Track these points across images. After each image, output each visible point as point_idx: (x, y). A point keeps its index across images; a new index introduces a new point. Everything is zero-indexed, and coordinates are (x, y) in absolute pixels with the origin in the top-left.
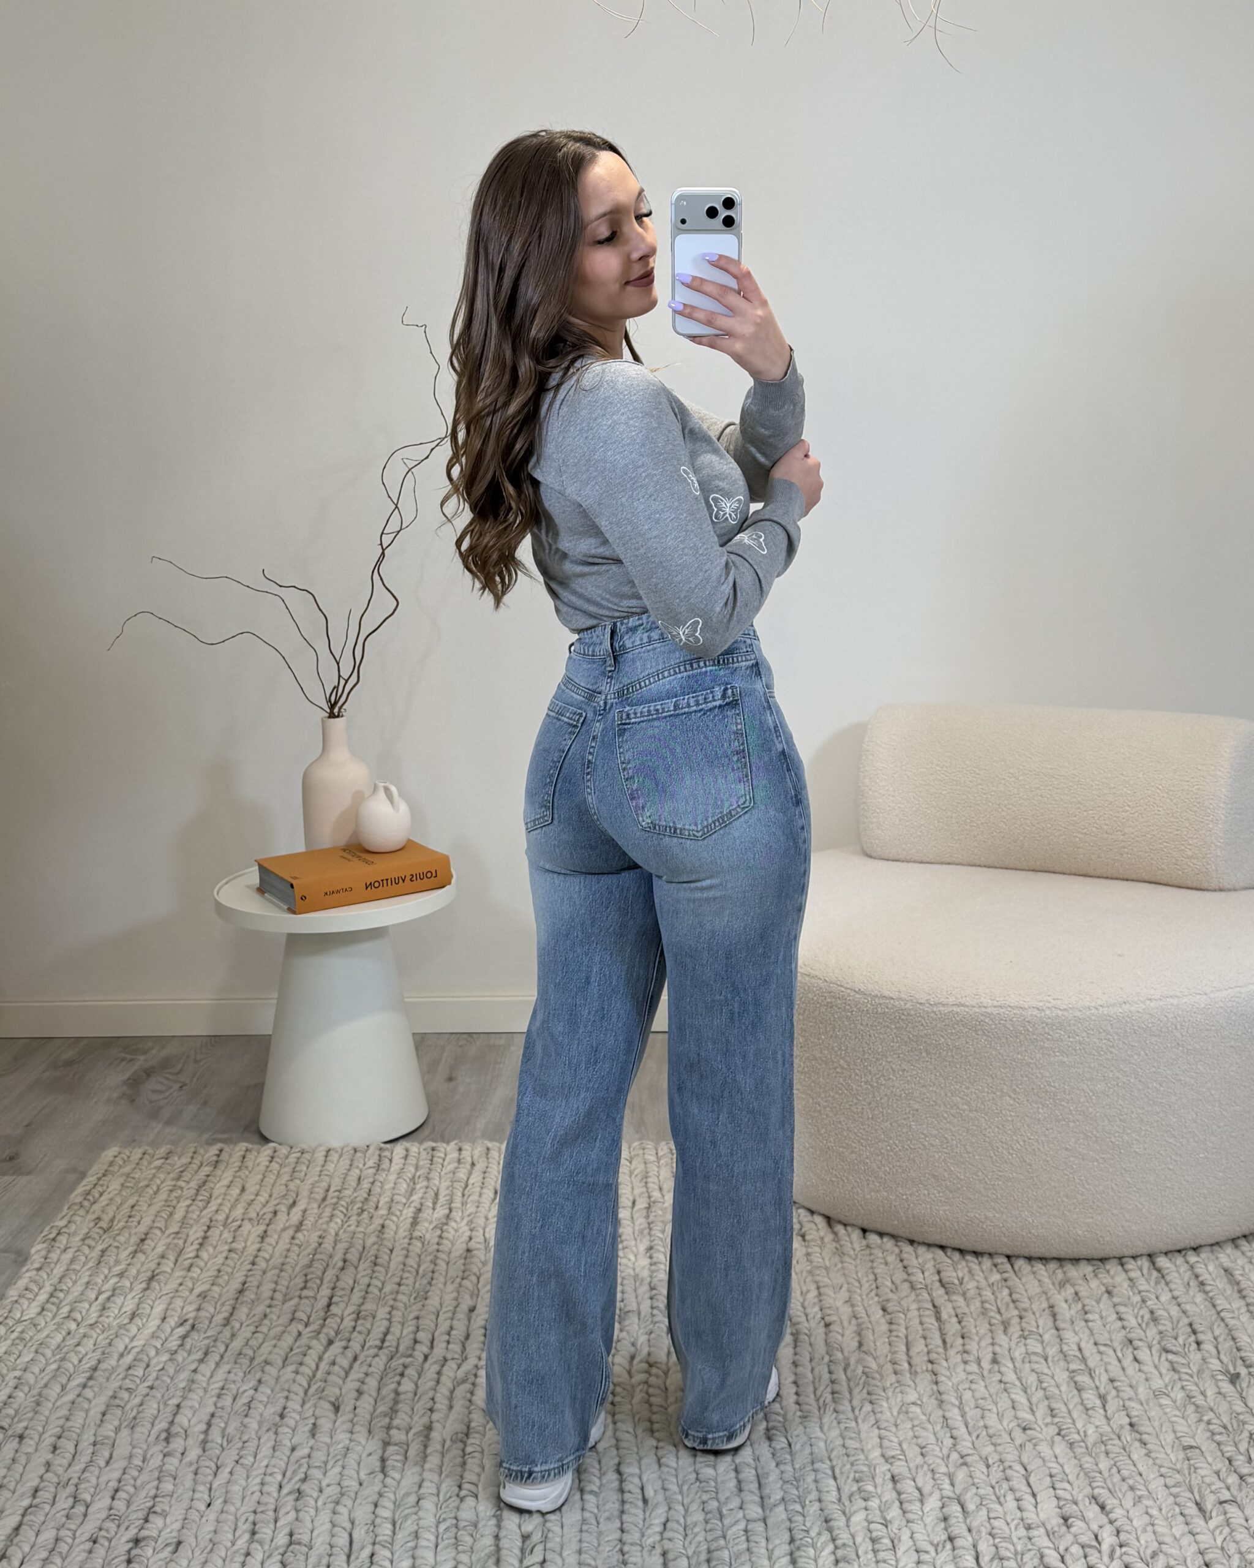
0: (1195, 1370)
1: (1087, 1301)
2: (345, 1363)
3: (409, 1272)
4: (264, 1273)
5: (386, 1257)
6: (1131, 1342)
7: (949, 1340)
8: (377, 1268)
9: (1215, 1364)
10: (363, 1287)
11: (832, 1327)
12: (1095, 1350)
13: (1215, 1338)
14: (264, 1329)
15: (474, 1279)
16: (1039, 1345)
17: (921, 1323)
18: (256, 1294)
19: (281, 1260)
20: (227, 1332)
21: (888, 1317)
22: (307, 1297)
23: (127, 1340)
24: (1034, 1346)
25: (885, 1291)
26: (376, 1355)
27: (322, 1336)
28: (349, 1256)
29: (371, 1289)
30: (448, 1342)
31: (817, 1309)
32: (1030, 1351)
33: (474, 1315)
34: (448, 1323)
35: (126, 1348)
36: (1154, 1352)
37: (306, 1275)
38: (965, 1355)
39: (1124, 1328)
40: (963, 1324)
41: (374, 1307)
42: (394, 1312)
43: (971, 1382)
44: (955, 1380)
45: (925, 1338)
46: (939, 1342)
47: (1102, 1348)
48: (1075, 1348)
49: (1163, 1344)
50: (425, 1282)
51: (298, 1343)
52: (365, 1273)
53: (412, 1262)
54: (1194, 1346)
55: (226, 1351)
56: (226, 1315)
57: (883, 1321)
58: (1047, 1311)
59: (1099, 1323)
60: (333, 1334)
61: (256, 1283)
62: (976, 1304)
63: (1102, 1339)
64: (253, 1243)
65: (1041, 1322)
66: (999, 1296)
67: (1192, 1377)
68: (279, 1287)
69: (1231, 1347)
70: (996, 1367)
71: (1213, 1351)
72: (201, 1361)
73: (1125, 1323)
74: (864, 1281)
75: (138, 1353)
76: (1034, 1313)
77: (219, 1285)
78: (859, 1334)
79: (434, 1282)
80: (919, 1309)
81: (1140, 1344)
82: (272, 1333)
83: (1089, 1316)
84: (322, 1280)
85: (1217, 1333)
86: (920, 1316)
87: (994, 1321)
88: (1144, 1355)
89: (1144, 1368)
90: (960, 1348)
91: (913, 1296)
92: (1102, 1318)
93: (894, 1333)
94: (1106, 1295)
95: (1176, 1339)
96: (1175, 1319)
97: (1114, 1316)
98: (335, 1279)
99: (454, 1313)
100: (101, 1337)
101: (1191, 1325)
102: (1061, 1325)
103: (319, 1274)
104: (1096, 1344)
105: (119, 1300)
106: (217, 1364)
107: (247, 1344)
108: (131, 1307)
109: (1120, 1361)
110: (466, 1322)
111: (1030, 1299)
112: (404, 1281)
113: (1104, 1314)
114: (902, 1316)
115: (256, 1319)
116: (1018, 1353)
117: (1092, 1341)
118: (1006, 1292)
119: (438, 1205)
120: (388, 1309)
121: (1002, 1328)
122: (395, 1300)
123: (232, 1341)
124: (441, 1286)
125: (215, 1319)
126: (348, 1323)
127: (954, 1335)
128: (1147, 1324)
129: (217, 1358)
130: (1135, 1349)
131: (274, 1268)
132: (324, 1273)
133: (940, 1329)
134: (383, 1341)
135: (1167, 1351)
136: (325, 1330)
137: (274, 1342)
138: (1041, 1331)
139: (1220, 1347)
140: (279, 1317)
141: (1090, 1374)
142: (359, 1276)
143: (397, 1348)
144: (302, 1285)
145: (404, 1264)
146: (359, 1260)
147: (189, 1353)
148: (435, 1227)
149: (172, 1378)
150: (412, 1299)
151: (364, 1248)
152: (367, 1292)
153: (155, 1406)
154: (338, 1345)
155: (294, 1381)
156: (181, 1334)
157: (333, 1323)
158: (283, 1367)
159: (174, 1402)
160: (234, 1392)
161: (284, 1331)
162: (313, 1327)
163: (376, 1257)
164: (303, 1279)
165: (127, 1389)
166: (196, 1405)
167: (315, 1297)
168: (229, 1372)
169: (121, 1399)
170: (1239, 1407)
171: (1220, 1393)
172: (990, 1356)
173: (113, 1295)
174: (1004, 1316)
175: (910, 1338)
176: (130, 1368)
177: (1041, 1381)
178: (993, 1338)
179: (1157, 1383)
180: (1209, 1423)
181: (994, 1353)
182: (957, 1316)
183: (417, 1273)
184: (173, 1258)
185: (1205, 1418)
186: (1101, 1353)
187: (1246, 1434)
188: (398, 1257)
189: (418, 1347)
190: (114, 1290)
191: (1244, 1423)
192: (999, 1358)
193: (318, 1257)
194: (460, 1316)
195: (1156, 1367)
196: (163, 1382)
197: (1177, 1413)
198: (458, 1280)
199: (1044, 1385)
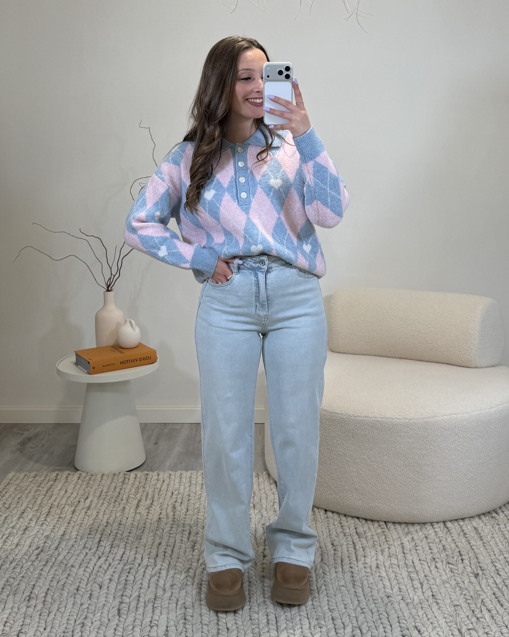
0: (460, 572)
1: (417, 541)
2: (105, 567)
3: (134, 527)
4: (73, 527)
5: (125, 521)
6: (434, 559)
7: (359, 558)
8: (121, 526)
9: (469, 569)
10: (115, 534)
12: (419, 563)
13: (469, 558)
14: (72, 552)
15: (161, 530)
16: (396, 560)
17: (348, 551)
18: (69, 536)
19: (80, 522)
20: (56, 553)
21: (334, 548)
22: (90, 538)
23: (14, 555)
24: (394, 561)
25: (334, 537)
26: (119, 564)
27: (96, 555)
28: (109, 521)
29: (117, 535)
30: (149, 558)
32: (392, 563)
33: (160, 546)
34: (149, 551)
35: (13, 559)
36: (444, 564)
38: (365, 565)
39: (432, 553)
40: (365, 551)
41: (119, 542)
42: (127, 545)
43: (367, 576)
44: (361, 576)
45: (349, 557)
46: (355, 559)
47: (422, 562)
48: (411, 562)
49: (448, 560)
50: (140, 532)
51: (86, 558)
52: (115, 528)
53: (136, 523)
54: (460, 561)
55: (55, 561)
56: (56, 545)
57: (332, 549)
58: (400, 545)
59: (422, 551)
60: (101, 554)
61: (69, 532)
62: (371, 542)
63: (423, 558)
64: (69, 515)
65: (397, 550)
66: (380, 538)
67: (459, 575)
68: (79, 534)
69: (476, 562)
70: (378, 569)
71: (468, 563)
72: (45, 565)
73: (433, 551)
74: (325, 532)
75: (18, 561)
76: (395, 546)
77: (54, 532)
78: (322, 555)
79: (144, 532)
80: (347, 544)
81: (438, 560)
82: (76, 553)
83: (418, 548)
84: (97, 531)
85: (470, 555)
86: (347, 547)
87: (378, 550)
88: (439, 565)
89: (439, 571)
90: (363, 562)
91: (345, 539)
92: (423, 548)
93: (336, 555)
94: (425, 539)
95: (453, 558)
96: (453, 549)
97: (428, 548)
98: (102, 531)
99: (152, 546)
101: (459, 552)
102: (406, 551)
103: (96, 528)
104: (420, 560)
105: (11, 538)
106: (52, 567)
107: (64, 558)
108: (16, 541)
109: (429, 568)
110: (156, 550)
111: (393, 540)
112: (132, 531)
114: (340, 547)
115: (69, 547)
116: (387, 564)
117: (418, 559)
118: (383, 537)
119: (148, 499)
120: (124, 543)
121: (381, 553)
122: (128, 539)
123: (58, 556)
124: (147, 534)
125: (51, 547)
126: (108, 549)
127: (361, 556)
128: (441, 552)
129: (51, 564)
130: (436, 562)
131: (77, 525)
132: (98, 528)
133: (355, 553)
134: (122, 557)
135: (449, 564)
136: (98, 552)
137: (76, 557)
138: (397, 554)
139: (471, 562)
140: (78, 546)
141: (417, 573)
142: (113, 529)
143: (128, 561)
144: (89, 533)
145: (132, 524)
146: (113, 522)
147: (40, 562)
148: (146, 508)
149: (32, 573)
150: (135, 539)
151: (116, 517)
152: (116, 536)
153: (24, 585)
154: (103, 559)
155: (83, 575)
156: (36, 553)
157: (101, 549)
158: (79, 568)
159: (33, 583)
160: (58, 579)
161: (80, 553)
162: (93, 550)
163: (121, 521)
164: (89, 530)
165: (13, 578)
166: (42, 585)
167: (94, 538)
168: (56, 570)
169: (10, 582)
170: (478, 588)
171: (470, 582)
172: (375, 565)
173: (9, 536)
174: (382, 548)
175: (343, 557)
176: (14, 568)
177: (396, 576)
178: (377, 557)
179: (444, 578)
180: (465, 595)
181: (377, 564)
182: (363, 547)
183: (138, 528)
184: (35, 520)
185: (464, 593)
186: (422, 564)
187: (480, 600)
188: (130, 521)
189: (136, 560)
190: (9, 534)
191: (480, 595)
192: (379, 566)
193: (96, 521)
194: (154, 547)
195: (444, 570)
196: (28, 574)
197: (452, 590)
198: (155, 531)
199: (398, 578)
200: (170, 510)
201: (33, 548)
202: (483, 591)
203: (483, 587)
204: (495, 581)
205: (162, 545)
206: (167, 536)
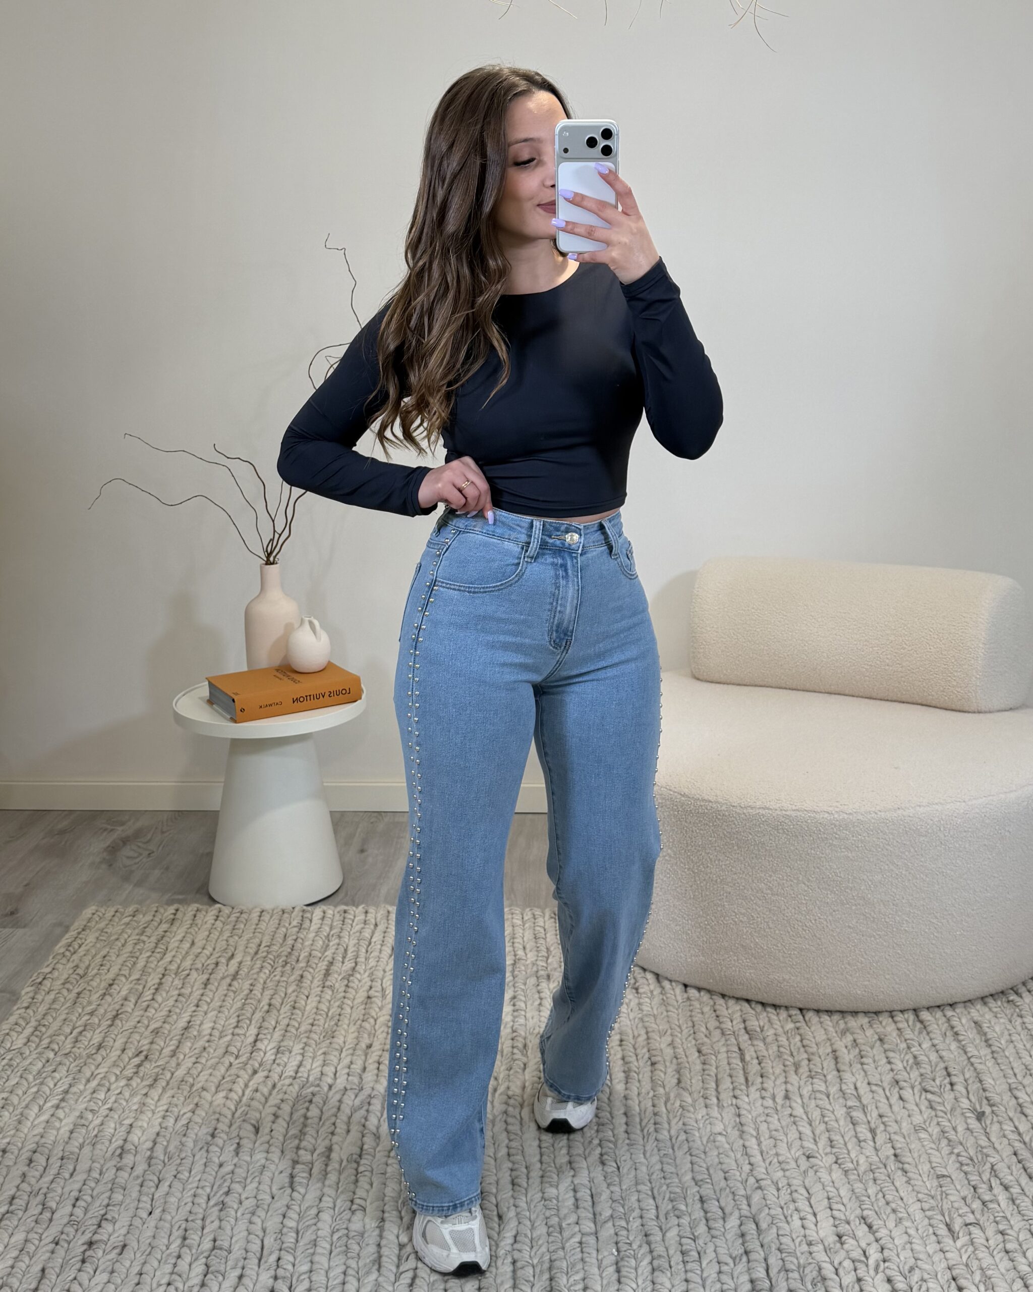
0: (949, 1108)
1: (863, 1047)
2: (265, 1091)
3: (320, 1015)
4: (206, 1013)
5: (303, 1002)
6: (897, 1082)
7: (750, 1079)
8: (296, 1011)
9: (965, 1103)
10: (284, 1027)
11: (657, 1066)
12: (868, 1089)
13: (966, 1081)
14: (203, 1061)
15: (372, 1021)
16: (823, 1084)
17: (729, 1064)
18: (198, 1031)
19: (219, 1004)
20: (173, 1063)
21: (702, 1058)
22: (238, 1035)
23: (93, 1067)
24: (820, 1086)
25: (701, 1036)
26: (291, 1084)
27: (248, 1066)
28: (273, 1002)
29: (289, 1028)
30: (348, 1075)
31: (645, 1050)
32: (815, 1089)
33: (370, 1051)
34: (348, 1060)
35: (92, 1074)
36: (916, 1091)
37: (238, 1016)
38: (763, 1092)
39: (892, 1070)
40: (762, 1065)
41: (291, 1044)
42: (307, 1048)
43: (767, 1115)
44: (754, 1114)
45: (731, 1076)
46: (742, 1080)
47: (874, 1088)
48: (852, 1087)
49: (923, 1084)
50: (333, 1023)
51: (229, 1073)
52: (285, 1015)
53: (324, 1007)
54: (948, 1087)
55: (171, 1078)
56: (173, 1048)
57: (698, 1062)
58: (831, 1055)
59: (872, 1065)
60: (257, 1065)
61: (198, 1022)
62: (773, 1049)
63: (874, 1080)
64: (197, 990)
65: (825, 1065)
66: (792, 1041)
67: (946, 1114)
68: (218, 1026)
69: (978, 1088)
70: (788, 1102)
71: (964, 1091)
72: (151, 1086)
73: (894, 1067)
74: (684, 1027)
75: (102, 1079)
76: (820, 1057)
77: (169, 1023)
78: (678, 1071)
79: (340, 1023)
80: (727, 1052)
81: (904, 1084)
82: (210, 1063)
83: (865, 1060)
84: (251, 1021)
85: (967, 1076)
86: (728, 1057)
87: (787, 1063)
88: (907, 1094)
89: (907, 1106)
90: (759, 1086)
91: (723, 1041)
92: (874, 1061)
93: (706, 1072)
94: (879, 1042)
95: (934, 1080)
96: (933, 1064)
97: (885, 1061)
98: (261, 1021)
99: (354, 1050)
100: (72, 1065)
101: (946, 1069)
102: (842, 1067)
103: (249, 1015)
104: (869, 1084)
105: (88, 1034)
106: (164, 1089)
107: (188, 1073)
108: (98, 1040)
109: (888, 1099)
110: (363, 1057)
111: (817, 1044)
112: (316, 1022)
113: (876, 1058)
114: (714, 1057)
115: (197, 1051)
116: (806, 1091)
117: (866, 1081)
118: (798, 1038)
119: (347, 960)
120: (302, 1045)
121: (794, 1069)
122: (308, 1037)
123: (177, 1069)
124: (345, 1027)
125: (164, 1051)
126: (270, 1057)
127: (755, 1074)
128: (911, 1068)
129: (164, 1084)
130: (901, 1089)
131: (213, 1010)
132: (253, 1015)
133: (744, 1069)
134: (297, 1072)
135: (926, 1091)
136: (251, 1062)
137: (211, 1071)
138: (825, 1072)
139: (969, 1088)
140: (215, 1050)
141: (863, 1110)
142: (280, 1018)
143: (307, 1079)
144: (235, 1024)
146: (282, 1004)
147: (142, 1081)
148: (343, 978)
149: (127, 1101)
150: (322, 1037)
151: (286, 994)
152: (286, 1031)
153: (113, 1125)
154: (261, 1075)
155: (224, 1105)
156: (136, 1063)
157: (258, 1056)
158: (216, 1092)
159: (128, 1122)
160: (176, 1114)
161: (218, 1063)
162: (243, 1059)
163: (295, 1002)
164: (236, 1019)
165: (91, 1111)
166: (145, 1125)
167: (245, 1035)
168: (173, 1097)
169: (86, 1119)
170: (983, 1142)
171: (968, 1129)
172: (783, 1093)
173: (84, 1030)
174: (796, 1059)
175: (719, 1077)
176: (94, 1092)
177: (823, 1116)
178: (786, 1078)
179: (918, 1119)
180: (958, 1155)
181: (787, 1091)
182: (758, 1058)
183: (327, 1015)
184: (133, 1000)
185: (956, 1151)
186: (872, 1092)
187: (988, 1166)
188: (312, 1002)
189: (324, 1078)
190: (85, 1026)
191: (987, 1156)
192: (791, 1095)
193: (248, 1001)
194: (359, 1052)
195: (917, 1105)
196: (120, 1104)
197: (933, 1146)
198: (359, 1022)
199: (826, 1119)
201: (130, 1053)
202: (994, 1148)
203: (993, 1139)
204: (1016, 1128)
205: (373, 1049)
206: (383, 1032)
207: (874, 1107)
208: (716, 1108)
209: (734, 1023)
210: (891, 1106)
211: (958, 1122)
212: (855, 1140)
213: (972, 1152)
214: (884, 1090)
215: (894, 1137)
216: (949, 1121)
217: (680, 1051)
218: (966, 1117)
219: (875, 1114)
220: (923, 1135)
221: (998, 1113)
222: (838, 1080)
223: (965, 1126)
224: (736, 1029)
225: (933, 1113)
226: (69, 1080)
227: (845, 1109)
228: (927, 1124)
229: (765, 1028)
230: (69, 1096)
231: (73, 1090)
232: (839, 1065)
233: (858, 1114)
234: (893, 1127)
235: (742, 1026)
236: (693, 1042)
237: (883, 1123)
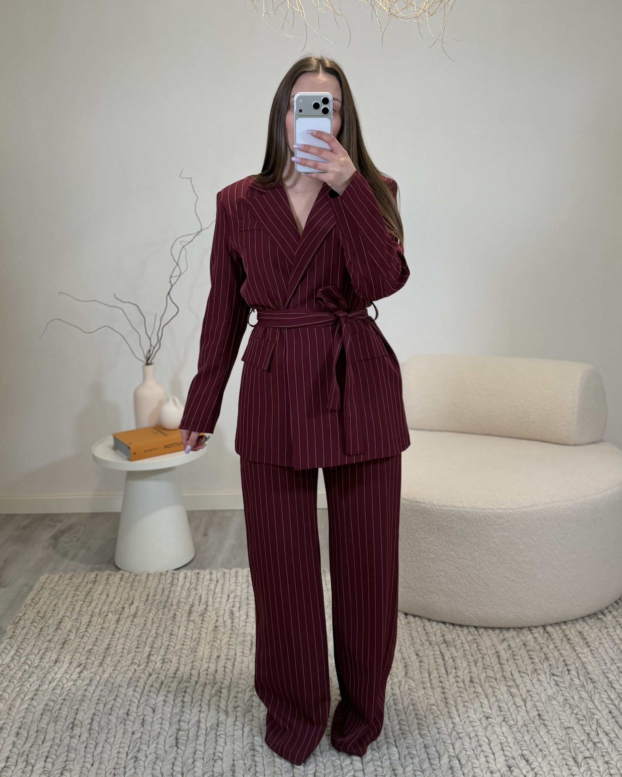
0: (568, 685)
1: (515, 649)
2: (157, 685)
3: (188, 638)
4: (119, 639)
5: (177, 631)
6: (536, 670)
7: (449, 670)
8: (172, 637)
9: (577, 681)
10: (166, 647)
12: (519, 675)
13: (577, 668)
14: (118, 668)
15: (219, 641)
16: (492, 672)
17: (435, 662)
18: (115, 650)
19: (126, 633)
20: (101, 670)
21: (419, 659)
22: (138, 652)
23: (53, 674)
25: (418, 646)
26: (172, 682)
27: (146, 672)
28: (158, 631)
29: (169, 647)
30: (207, 675)
32: (488, 675)
33: (219, 660)
34: (207, 665)
35: (52, 679)
36: (547, 675)
37: (138, 641)
38: (457, 678)
39: (533, 663)
40: (455, 662)
41: (171, 656)
42: (181, 659)
43: (461, 692)
44: (453, 691)
45: (437, 669)
46: (444, 672)
47: (523, 675)
48: (510, 674)
49: (552, 671)
50: (195, 643)
51: (134, 676)
52: (166, 639)
53: (189, 633)
54: (567, 672)
55: (100, 679)
56: (100, 661)
57: (417, 661)
58: (495, 655)
59: (521, 660)
60: (151, 670)
61: (114, 645)
62: (461, 652)
63: (523, 669)
64: (113, 624)
65: (492, 661)
66: (472, 647)
67: (566, 688)
68: (126, 647)
69: (584, 672)
70: (472, 684)
71: (576, 674)
73: (533, 661)
74: (407, 641)
75: (58, 681)
76: (489, 656)
77: (97, 646)
78: (406, 667)
79: (200, 644)
80: (434, 655)
81: (540, 672)
82: (122, 670)
83: (516, 657)
84: (146, 644)
85: (577, 665)
86: (435, 658)
87: (470, 660)
88: (542, 677)
89: (543, 684)
90: (455, 675)
91: (431, 648)
92: (522, 657)
93: (422, 667)
94: (523, 646)
95: (558, 668)
96: (556, 658)
97: (528, 657)
98: (152, 643)
99: (210, 659)
100: (40, 673)
101: (564, 661)
102: (503, 662)
103: (144, 640)
104: (519, 672)
105: (49, 654)
106: (96, 686)
107: (110, 676)
108: (55, 657)
109: (531, 681)
110: (215, 664)
111: (487, 648)
112: (185, 643)
113: (523, 655)
114: (426, 658)
115: (114, 663)
116: (483, 676)
117: (517, 671)
118: (475, 645)
119: (201, 603)
120: (178, 657)
121: (474, 663)
122: (181, 652)
123: (103, 674)
124: (203, 645)
125: (95, 663)
126: (159, 665)
127: (451, 667)
128: (544, 661)
129: (96, 683)
130: (538, 674)
131: (123, 637)
132: (147, 639)
133: (444, 665)
135: (554, 675)
136: (147, 669)
137: (123, 675)
138: (493, 665)
139: (579, 672)
140: (125, 662)
141: (517, 688)
142: (163, 641)
143: (182, 677)
144: (136, 646)
145: (185, 634)
146: (164, 632)
147: (83, 681)
148: (200, 615)
149: (74, 694)
150: (189, 652)
151: (166, 626)
152: (167, 649)
153: (67, 710)
154: (154, 676)
155: (133, 695)
156: (79, 671)
157: (152, 665)
158: (128, 688)
159: (75, 707)
160: (104, 702)
161: (128, 670)
162: (142, 667)
163: (172, 631)
164: (137, 643)
165: (53, 701)
166: (86, 709)
167: (142, 652)
168: (102, 691)
169: (50, 706)
170: (591, 706)
171: (580, 697)
172: (469, 679)
173: (46, 651)
174: (475, 658)
175: (430, 670)
176: (54, 689)
177: (494, 692)
178: (470, 669)
179: (550, 692)
180: (576, 714)
181: (471, 677)
182: (452, 658)
183: (192, 638)
184: (74, 632)
185: (575, 712)
186: (522, 677)
187: (595, 720)
188: (182, 631)
189: (192, 677)
190: (47, 649)
191: (594, 714)
192: (474, 680)
193: (144, 631)
194: (213, 661)
195: (548, 683)
196: (70, 696)
197: (561, 709)
198: (211, 643)
199: (496, 694)
200: (228, 617)
201: (75, 665)
202: (598, 709)
203: (597, 703)
204: (609, 696)
205: (221, 659)
206: (226, 648)
207: (523, 685)
208: (430, 689)
209: (437, 636)
210: (533, 685)
211: (574, 693)
212: (514, 706)
213: (584, 712)
214: (528, 675)
215: (537, 704)
216: (569, 693)
217: (405, 655)
218: (579, 690)
219: (525, 690)
220: (554, 702)
221: (598, 687)
222: (501, 670)
223: (579, 696)
224: (438, 640)
225: (559, 689)
226: (38, 683)
227: (506, 687)
228: (556, 695)
229: (456, 639)
230: (39, 692)
231: (41, 688)
232: (500, 661)
233: (514, 690)
234: (536, 698)
235: (442, 638)
236: (413, 649)
237: (530, 695)
